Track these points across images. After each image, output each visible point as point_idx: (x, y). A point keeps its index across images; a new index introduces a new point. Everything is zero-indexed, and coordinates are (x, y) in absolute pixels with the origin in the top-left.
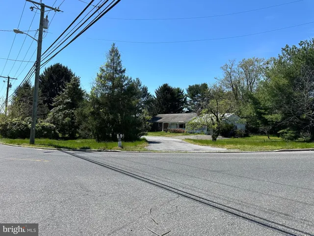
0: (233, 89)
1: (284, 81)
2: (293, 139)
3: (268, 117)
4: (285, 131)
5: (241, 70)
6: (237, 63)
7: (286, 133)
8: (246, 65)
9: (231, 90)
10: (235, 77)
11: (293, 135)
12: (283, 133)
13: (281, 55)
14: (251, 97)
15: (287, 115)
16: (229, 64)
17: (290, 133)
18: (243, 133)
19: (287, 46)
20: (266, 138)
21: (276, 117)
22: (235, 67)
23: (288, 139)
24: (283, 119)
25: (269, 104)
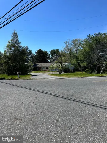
0: (69, 52)
1: (88, 50)
2: (91, 73)
3: (81, 64)
4: (88, 70)
5: (72, 44)
6: (71, 41)
7: (88, 71)
8: (75, 42)
9: (68, 52)
10: (70, 46)
11: (91, 71)
12: (87, 71)
13: (87, 38)
14: (75, 56)
15: (88, 63)
16: (68, 41)
17: (90, 71)
18: (73, 71)
19: (90, 35)
20: (81, 73)
21: (85, 64)
22: (70, 42)
23: (89, 73)
24: (87, 65)
25: (82, 59)
